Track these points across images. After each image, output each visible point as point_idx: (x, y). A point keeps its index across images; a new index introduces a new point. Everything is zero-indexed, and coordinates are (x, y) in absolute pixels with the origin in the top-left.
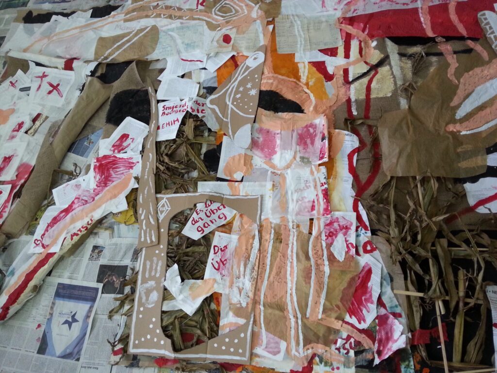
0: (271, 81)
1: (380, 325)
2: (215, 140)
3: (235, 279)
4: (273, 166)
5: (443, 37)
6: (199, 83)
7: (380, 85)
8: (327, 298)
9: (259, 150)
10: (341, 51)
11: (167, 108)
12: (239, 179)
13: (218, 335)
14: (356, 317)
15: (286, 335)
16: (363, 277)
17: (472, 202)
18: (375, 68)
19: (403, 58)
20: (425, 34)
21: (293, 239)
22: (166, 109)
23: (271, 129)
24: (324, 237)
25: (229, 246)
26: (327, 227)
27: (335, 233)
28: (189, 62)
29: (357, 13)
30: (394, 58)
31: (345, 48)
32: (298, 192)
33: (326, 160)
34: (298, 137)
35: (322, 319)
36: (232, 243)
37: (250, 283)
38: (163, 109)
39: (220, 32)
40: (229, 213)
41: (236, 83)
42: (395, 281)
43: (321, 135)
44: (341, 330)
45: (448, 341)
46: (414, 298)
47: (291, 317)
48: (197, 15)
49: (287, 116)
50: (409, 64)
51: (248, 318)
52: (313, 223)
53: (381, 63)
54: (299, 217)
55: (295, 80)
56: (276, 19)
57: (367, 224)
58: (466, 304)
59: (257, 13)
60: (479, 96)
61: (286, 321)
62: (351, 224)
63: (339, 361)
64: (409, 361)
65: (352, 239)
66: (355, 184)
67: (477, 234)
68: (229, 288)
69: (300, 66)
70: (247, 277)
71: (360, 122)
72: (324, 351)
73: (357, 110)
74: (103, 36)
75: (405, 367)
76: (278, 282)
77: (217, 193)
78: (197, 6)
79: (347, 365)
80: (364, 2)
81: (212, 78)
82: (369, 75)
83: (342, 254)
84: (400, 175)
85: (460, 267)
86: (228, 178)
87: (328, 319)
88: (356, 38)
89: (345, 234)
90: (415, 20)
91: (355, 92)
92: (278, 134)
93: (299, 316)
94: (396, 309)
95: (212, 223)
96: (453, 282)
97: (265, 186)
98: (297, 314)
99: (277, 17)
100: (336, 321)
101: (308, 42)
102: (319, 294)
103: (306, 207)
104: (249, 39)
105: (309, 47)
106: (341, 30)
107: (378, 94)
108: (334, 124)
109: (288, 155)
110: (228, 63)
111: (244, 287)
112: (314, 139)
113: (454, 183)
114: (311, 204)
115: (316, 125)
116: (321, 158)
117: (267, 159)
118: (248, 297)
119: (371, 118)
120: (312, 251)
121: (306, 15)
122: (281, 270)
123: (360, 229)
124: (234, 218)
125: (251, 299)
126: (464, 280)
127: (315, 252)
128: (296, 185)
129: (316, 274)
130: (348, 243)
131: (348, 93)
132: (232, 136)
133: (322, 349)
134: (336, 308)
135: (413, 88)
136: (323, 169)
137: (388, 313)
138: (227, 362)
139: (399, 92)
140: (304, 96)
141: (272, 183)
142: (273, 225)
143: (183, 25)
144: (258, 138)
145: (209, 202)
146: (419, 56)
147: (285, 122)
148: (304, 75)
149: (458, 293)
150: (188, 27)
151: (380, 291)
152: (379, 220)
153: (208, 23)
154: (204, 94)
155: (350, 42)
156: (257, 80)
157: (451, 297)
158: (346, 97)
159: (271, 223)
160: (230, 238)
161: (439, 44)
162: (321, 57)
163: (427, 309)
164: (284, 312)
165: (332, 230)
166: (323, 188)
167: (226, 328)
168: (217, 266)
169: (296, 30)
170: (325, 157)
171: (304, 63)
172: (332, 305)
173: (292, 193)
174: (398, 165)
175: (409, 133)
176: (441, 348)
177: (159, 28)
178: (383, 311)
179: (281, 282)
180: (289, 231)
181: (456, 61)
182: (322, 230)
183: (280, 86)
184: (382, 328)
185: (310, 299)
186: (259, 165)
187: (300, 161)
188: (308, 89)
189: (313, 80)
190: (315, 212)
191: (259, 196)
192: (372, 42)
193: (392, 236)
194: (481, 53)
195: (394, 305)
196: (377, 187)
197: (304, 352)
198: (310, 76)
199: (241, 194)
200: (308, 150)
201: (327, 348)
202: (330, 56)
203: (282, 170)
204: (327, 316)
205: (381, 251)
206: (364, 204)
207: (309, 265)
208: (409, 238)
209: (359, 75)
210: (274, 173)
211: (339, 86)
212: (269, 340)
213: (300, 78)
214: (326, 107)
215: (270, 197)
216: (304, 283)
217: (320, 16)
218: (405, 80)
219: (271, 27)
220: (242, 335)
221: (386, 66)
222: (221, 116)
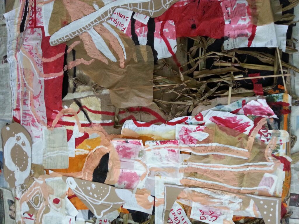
0: (87, 174)
1: (251, 113)
2: (125, 214)
3: (223, 206)
4: (145, 175)
5: (64, 66)
6: (86, 222)
7: (93, 105)
8: (234, 145)
9: (133, 184)
10: (69, 128)
12: (153, 198)
13: (262, 219)
14: (246, 128)
15: (260, 173)
16: (219, 122)
17: (169, 55)
18: (81, 107)
19: (76, 91)
20: (61, 76)
21: (194, 165)
23: (119, 174)
24: (193, 145)
25: (200, 208)
26: (186, 142)
27: (190, 138)
29: (45, 117)
30: (76, 95)
31: (68, 125)
32: (162, 160)
33: (141, 141)
34: (125, 157)
35: (249, 150)
36: (198, 206)
37: (226, 195)
39: (51, 205)
40: (176, 207)
41: (86, 197)
42: (221, 103)
43: (124, 143)
44: (255, 137)
45: (260, 73)
46: (233, 92)
47: (248, 169)
48: (38, 220)
49: (111, 164)
50: (80, 87)
51: (250, 198)
52: (183, 152)
53: (79, 104)
54: (179, 160)
55: (87, 158)
56: (45, 168)
57: (183, 117)
58: (236, 62)
59: (40, 180)
60: (102, 47)
61: (251, 173)
62: (184, 127)
63: (276, 140)
64: (274, 96)
65: (194, 127)
66: (157, 123)
67: (191, 53)
68: (229, 210)
69: (77, 154)
70: (221, 197)
71: (116, 119)
72: (269, 149)
73: (108, 120)
75: (278, 99)
76: (224, 176)
77: (163, 215)
78: (32, 219)
79: (278, 135)
80: (38, 112)
81: (83, 213)
82: (86, 111)
83: (204, 134)
84: (152, 96)
85: (212, 65)
86: (152, 206)
87: (248, 145)
88: (61, 118)
89: (190, 131)
90: (52, 82)
91: (97, 120)
92: (123, 171)
93: (247, 164)
94: (239, 103)
95: (183, 219)
96: (221, 69)
97: (158, 181)
98: (246, 165)
99: (44, 167)
100: (249, 140)
101: (62, 148)
102: (232, 151)
103: (173, 155)
104: (58, 187)
105: (65, 148)
106: (55, 127)
107: (98, 107)
108: (117, 134)
109: (137, 165)
110: (73, 201)
111: (228, 200)
112: (127, 147)
113: (157, 64)
114: (171, 152)
115: (117, 146)
116: (140, 144)
117: (139, 178)
118: (235, 197)
119: (114, 112)
120: (202, 153)
121: (44, 148)
122: (215, 174)
123: (187, 122)
124: (180, 203)
125: (237, 195)
126: (220, 63)
127: (203, 151)
128: (157, 160)
129: (218, 152)
130: (196, 130)
131: (97, 125)
132: (123, 202)
133: (268, 150)
134: (241, 140)
135: (96, 85)
136: (147, 143)
137: (243, 108)
138: (280, 213)
139: (98, 94)
140: (98, 152)
141: (156, 177)
142: (185, 178)
144: (125, 184)
145: (169, 221)
146: (76, 81)
147: (115, 166)
148: (84, 152)
149: (229, 66)
151: (228, 112)
152: (181, 110)
153: (45, 212)
154: (93, 219)
155: (64, 122)
156: (86, 183)
157: (232, 70)
158: (99, 126)
159: (183, 179)
160: (194, 207)
161: (68, 69)
162: (73, 140)
163: (240, 85)
164: (245, 174)
165: (188, 139)
166: (159, 143)
167: (257, 213)
168: (214, 218)
169: (53, 155)
170: (139, 142)
171: (75, 151)
172: (238, 143)
173: (163, 164)
174: (146, 97)
175: (125, 90)
176: (265, 78)
178: (241, 111)
179: (224, 174)
180: (189, 167)
181: (80, 59)
182: (188, 146)
183: (91, 168)
184: (252, 112)
185: (235, 156)
186: (143, 184)
187: (141, 157)
188: (93, 149)
189: (87, 146)
190: (176, 150)
191: (165, 185)
192: (64, 108)
193: (192, 104)
194: (76, 45)
195: (237, 104)
196: (159, 110)
197: (271, 162)
198: (85, 148)
199: (164, 198)
200: (134, 152)
201: (268, 147)
202: (72, 134)
203: (147, 169)
204: (246, 146)
205: (202, 111)
206: (170, 118)
207: (212, 156)
208: (194, 95)
209: (86, 117)
210: (149, 175)
211: (92, 130)
212: (264, 184)
213: (86, 154)
214: (106, 138)
215: (165, 178)
216: (224, 160)
217: (45, 139)
218: (91, 90)
219: (50, 172)
220: (262, 202)
221: (80, 101)
222: (109, 209)
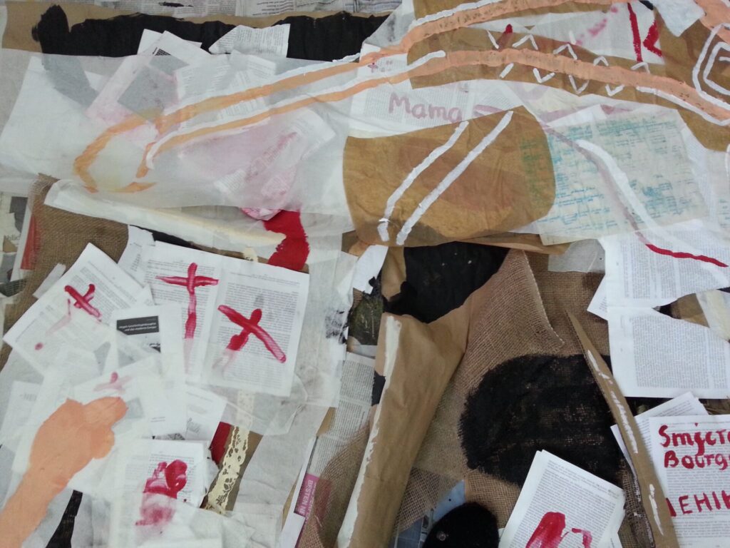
11: (675, 436)
22: (676, 444)
28: (676, 260)
38: (663, 440)
48: (647, 84)
74: (357, 135)
78: (638, 51)
143: (611, 117)
150: (632, 127)
153: (688, 116)
177: (539, 120)
